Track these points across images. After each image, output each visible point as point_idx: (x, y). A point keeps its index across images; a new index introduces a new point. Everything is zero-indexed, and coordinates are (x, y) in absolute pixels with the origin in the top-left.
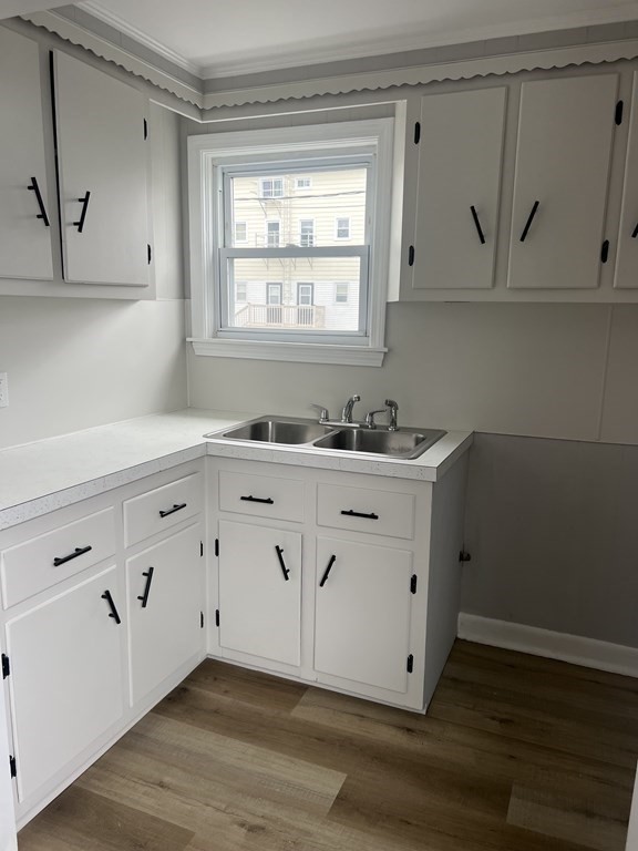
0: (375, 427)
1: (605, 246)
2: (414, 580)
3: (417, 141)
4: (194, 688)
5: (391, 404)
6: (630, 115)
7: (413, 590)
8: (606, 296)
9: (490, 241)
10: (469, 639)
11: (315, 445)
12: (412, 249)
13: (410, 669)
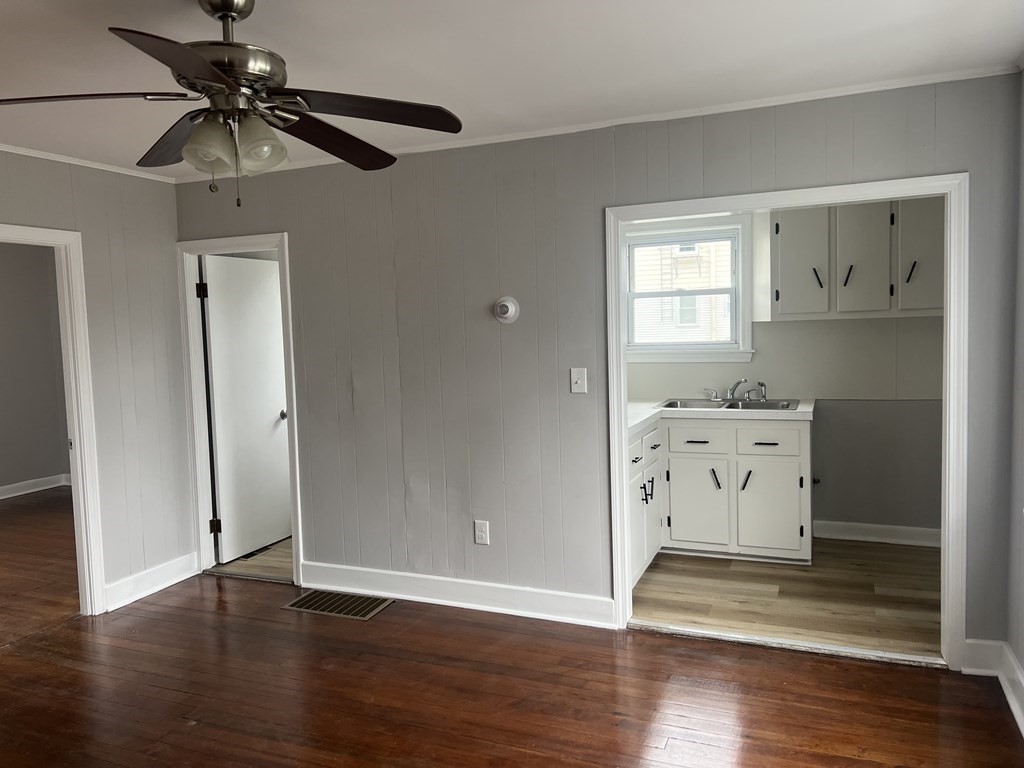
0: (750, 400)
1: (892, 287)
2: (801, 479)
3: (777, 232)
4: (662, 563)
5: (762, 385)
6: (899, 220)
7: (801, 486)
8: (895, 314)
9: (826, 286)
10: (822, 537)
11: (728, 407)
12: (777, 292)
13: (802, 535)
